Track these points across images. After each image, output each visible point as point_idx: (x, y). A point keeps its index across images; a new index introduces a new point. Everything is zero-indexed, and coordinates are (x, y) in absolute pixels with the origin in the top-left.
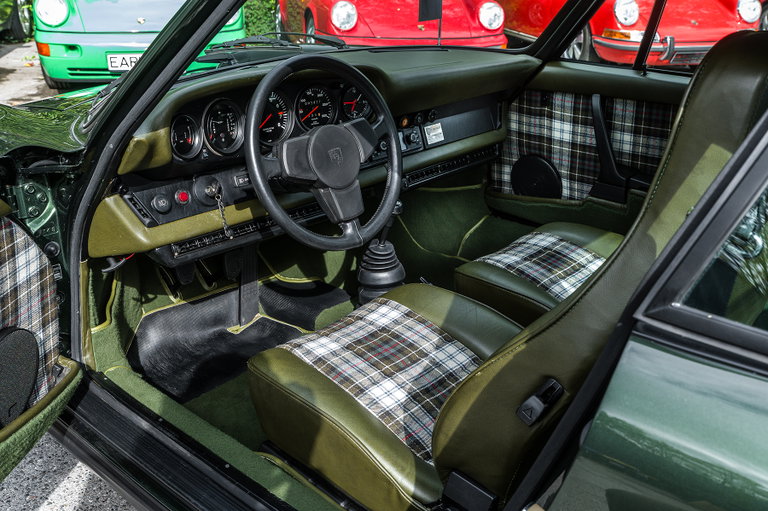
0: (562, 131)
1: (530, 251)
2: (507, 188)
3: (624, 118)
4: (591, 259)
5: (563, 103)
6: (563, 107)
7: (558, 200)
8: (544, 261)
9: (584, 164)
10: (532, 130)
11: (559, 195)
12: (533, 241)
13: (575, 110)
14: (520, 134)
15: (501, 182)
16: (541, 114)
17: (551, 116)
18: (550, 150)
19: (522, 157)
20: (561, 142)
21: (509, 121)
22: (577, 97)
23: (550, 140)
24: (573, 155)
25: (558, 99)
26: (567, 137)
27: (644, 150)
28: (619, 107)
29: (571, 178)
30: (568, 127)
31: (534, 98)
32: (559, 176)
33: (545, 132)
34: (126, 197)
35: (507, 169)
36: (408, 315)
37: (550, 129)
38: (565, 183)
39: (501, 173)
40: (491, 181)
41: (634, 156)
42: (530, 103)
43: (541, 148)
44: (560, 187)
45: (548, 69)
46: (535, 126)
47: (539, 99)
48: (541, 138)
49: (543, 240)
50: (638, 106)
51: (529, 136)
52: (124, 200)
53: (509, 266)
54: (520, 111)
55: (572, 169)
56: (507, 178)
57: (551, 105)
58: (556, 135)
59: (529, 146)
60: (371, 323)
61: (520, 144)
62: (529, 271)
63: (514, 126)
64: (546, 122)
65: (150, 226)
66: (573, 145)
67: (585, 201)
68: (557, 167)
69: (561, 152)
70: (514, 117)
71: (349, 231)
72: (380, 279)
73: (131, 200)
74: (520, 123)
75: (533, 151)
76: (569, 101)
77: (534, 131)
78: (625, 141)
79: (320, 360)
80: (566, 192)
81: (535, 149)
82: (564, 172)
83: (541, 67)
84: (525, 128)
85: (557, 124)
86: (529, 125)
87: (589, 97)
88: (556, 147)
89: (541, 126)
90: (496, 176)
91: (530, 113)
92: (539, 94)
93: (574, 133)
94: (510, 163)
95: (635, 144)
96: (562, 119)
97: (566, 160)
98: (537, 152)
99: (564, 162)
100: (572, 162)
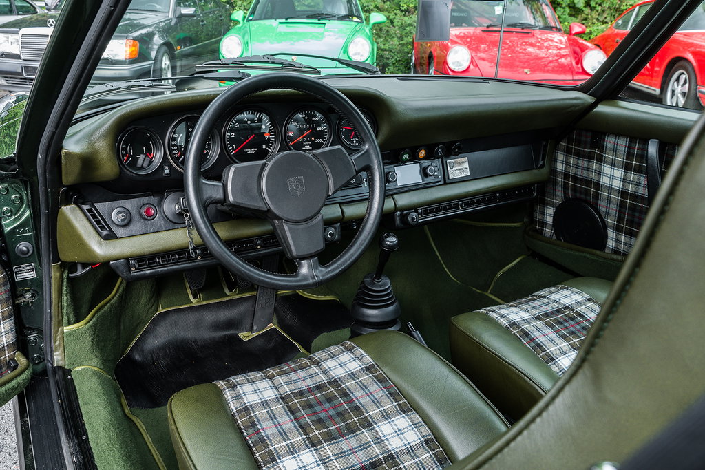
0: (612, 176)
1: (547, 309)
2: (548, 231)
5: (617, 146)
6: (615, 151)
7: (598, 252)
8: (560, 323)
9: (633, 216)
10: (580, 172)
11: (602, 245)
12: (554, 297)
13: (629, 155)
14: (566, 175)
15: (542, 223)
16: (590, 157)
17: (601, 160)
18: (597, 196)
19: (566, 201)
20: (610, 189)
21: (555, 160)
22: (632, 139)
23: (598, 185)
24: (622, 205)
25: (610, 141)
26: (617, 184)
29: (618, 229)
30: (618, 173)
31: (583, 139)
32: (605, 225)
33: (593, 176)
35: (550, 211)
37: (599, 173)
38: (611, 234)
39: (543, 213)
40: (533, 221)
42: (579, 143)
43: (587, 193)
44: (606, 237)
45: (602, 109)
46: (583, 168)
47: (589, 139)
48: (588, 182)
49: (566, 297)
51: (576, 179)
53: (514, 324)
54: (568, 152)
55: (620, 219)
56: (549, 219)
57: (602, 147)
58: (605, 181)
59: (574, 189)
61: (565, 186)
63: (560, 167)
64: (595, 166)
66: (623, 193)
68: (603, 215)
69: (609, 200)
70: (561, 157)
74: (567, 163)
75: (578, 195)
76: (622, 144)
77: (582, 174)
79: (245, 409)
80: (611, 244)
81: (581, 193)
82: (611, 221)
83: (594, 105)
84: (571, 170)
85: (607, 169)
86: (576, 167)
87: (645, 142)
88: (604, 194)
89: (589, 170)
90: (538, 217)
91: (578, 154)
92: (589, 134)
93: (625, 180)
94: (553, 205)
96: (613, 164)
97: (614, 210)
98: (583, 196)
99: (611, 211)
100: (620, 212)
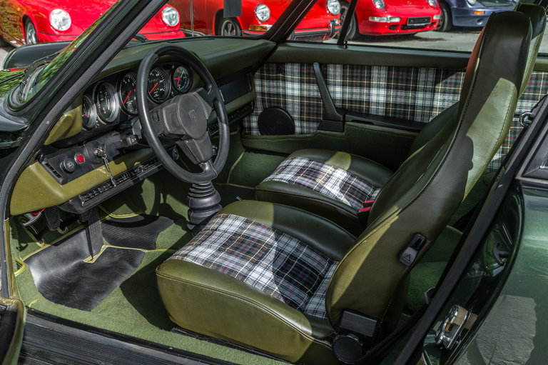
0: (293, 89)
2: (255, 132)
3: (335, 77)
4: (333, 170)
5: (292, 70)
6: (293, 73)
7: (292, 136)
9: (310, 110)
10: (272, 90)
11: (293, 131)
13: (301, 74)
14: (263, 94)
15: (250, 128)
16: (277, 79)
17: (284, 80)
18: (285, 103)
19: (265, 109)
20: (293, 97)
21: (253, 85)
22: (302, 65)
23: (285, 96)
24: (302, 105)
25: (288, 68)
26: (297, 93)
27: (350, 96)
28: (331, 70)
29: (301, 120)
30: (297, 86)
31: (271, 69)
32: (293, 120)
33: (281, 91)
34: (43, 163)
35: (255, 119)
36: (247, 222)
37: (284, 88)
38: (297, 124)
39: (250, 122)
40: (243, 128)
41: (343, 101)
42: (268, 72)
43: (278, 102)
44: (294, 126)
45: (280, 48)
46: (273, 87)
47: (275, 69)
48: (278, 95)
49: (299, 162)
50: (344, 67)
51: (269, 94)
52: (42, 165)
54: (262, 78)
55: (301, 113)
56: (254, 125)
57: (284, 72)
58: (289, 92)
59: (270, 101)
60: (225, 232)
61: (263, 101)
62: (303, 183)
63: (258, 89)
64: (281, 84)
65: (63, 183)
66: (302, 97)
67: (315, 134)
68: (291, 114)
69: (293, 103)
70: (257, 82)
71: (207, 168)
72: (206, 203)
73: (47, 164)
74: (262, 86)
75: (273, 105)
76: (296, 68)
77: (273, 91)
78: (337, 92)
79: (207, 262)
80: (298, 130)
81: (274, 102)
82: (296, 116)
83: (275, 48)
84: (266, 90)
85: (289, 85)
86: (269, 87)
87: (310, 64)
88: (289, 100)
89: (277, 87)
90: (246, 125)
91: (269, 79)
92: (275, 65)
93: (301, 90)
94: (256, 115)
95: (343, 93)
96: (293, 81)
97: (297, 108)
98: (276, 105)
99: (295, 110)
100: (301, 109)
